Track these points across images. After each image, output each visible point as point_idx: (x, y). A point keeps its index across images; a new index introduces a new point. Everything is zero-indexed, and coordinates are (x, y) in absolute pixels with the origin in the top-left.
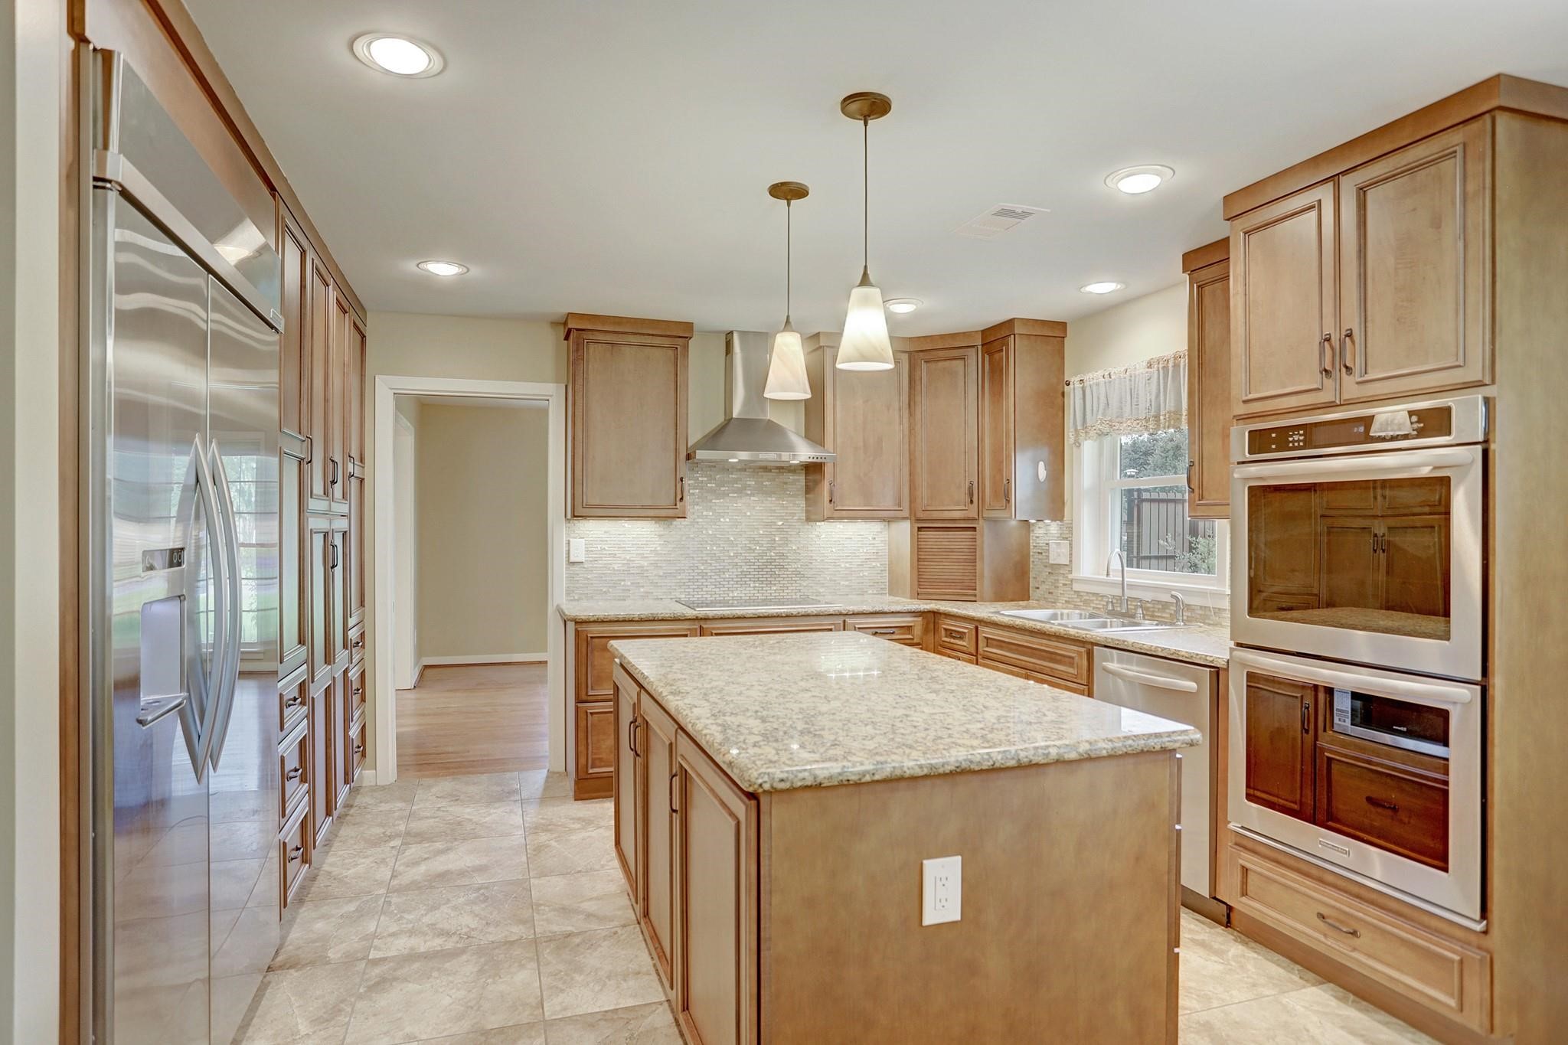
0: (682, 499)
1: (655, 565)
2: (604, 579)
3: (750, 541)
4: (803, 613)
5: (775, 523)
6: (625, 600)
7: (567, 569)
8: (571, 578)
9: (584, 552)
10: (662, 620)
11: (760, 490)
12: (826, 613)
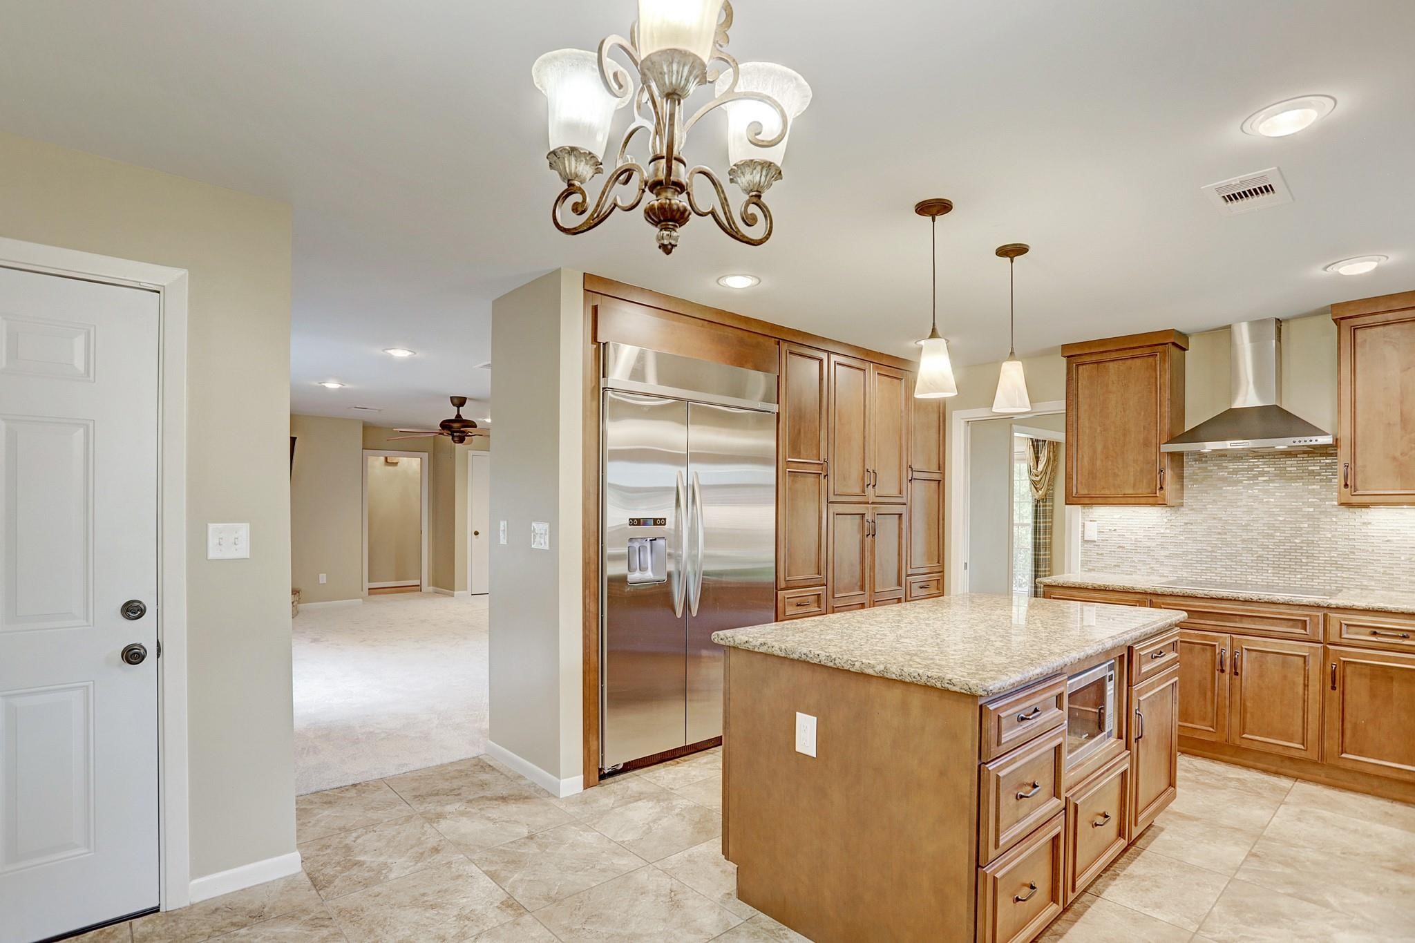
0: (1161, 488)
1: (1162, 546)
2: (1113, 555)
3: (1269, 527)
4: (1266, 600)
5: (1300, 510)
6: (1132, 574)
7: (1082, 546)
8: (1085, 553)
9: (1096, 533)
10: (1113, 591)
11: (1282, 475)
12: (1298, 603)
